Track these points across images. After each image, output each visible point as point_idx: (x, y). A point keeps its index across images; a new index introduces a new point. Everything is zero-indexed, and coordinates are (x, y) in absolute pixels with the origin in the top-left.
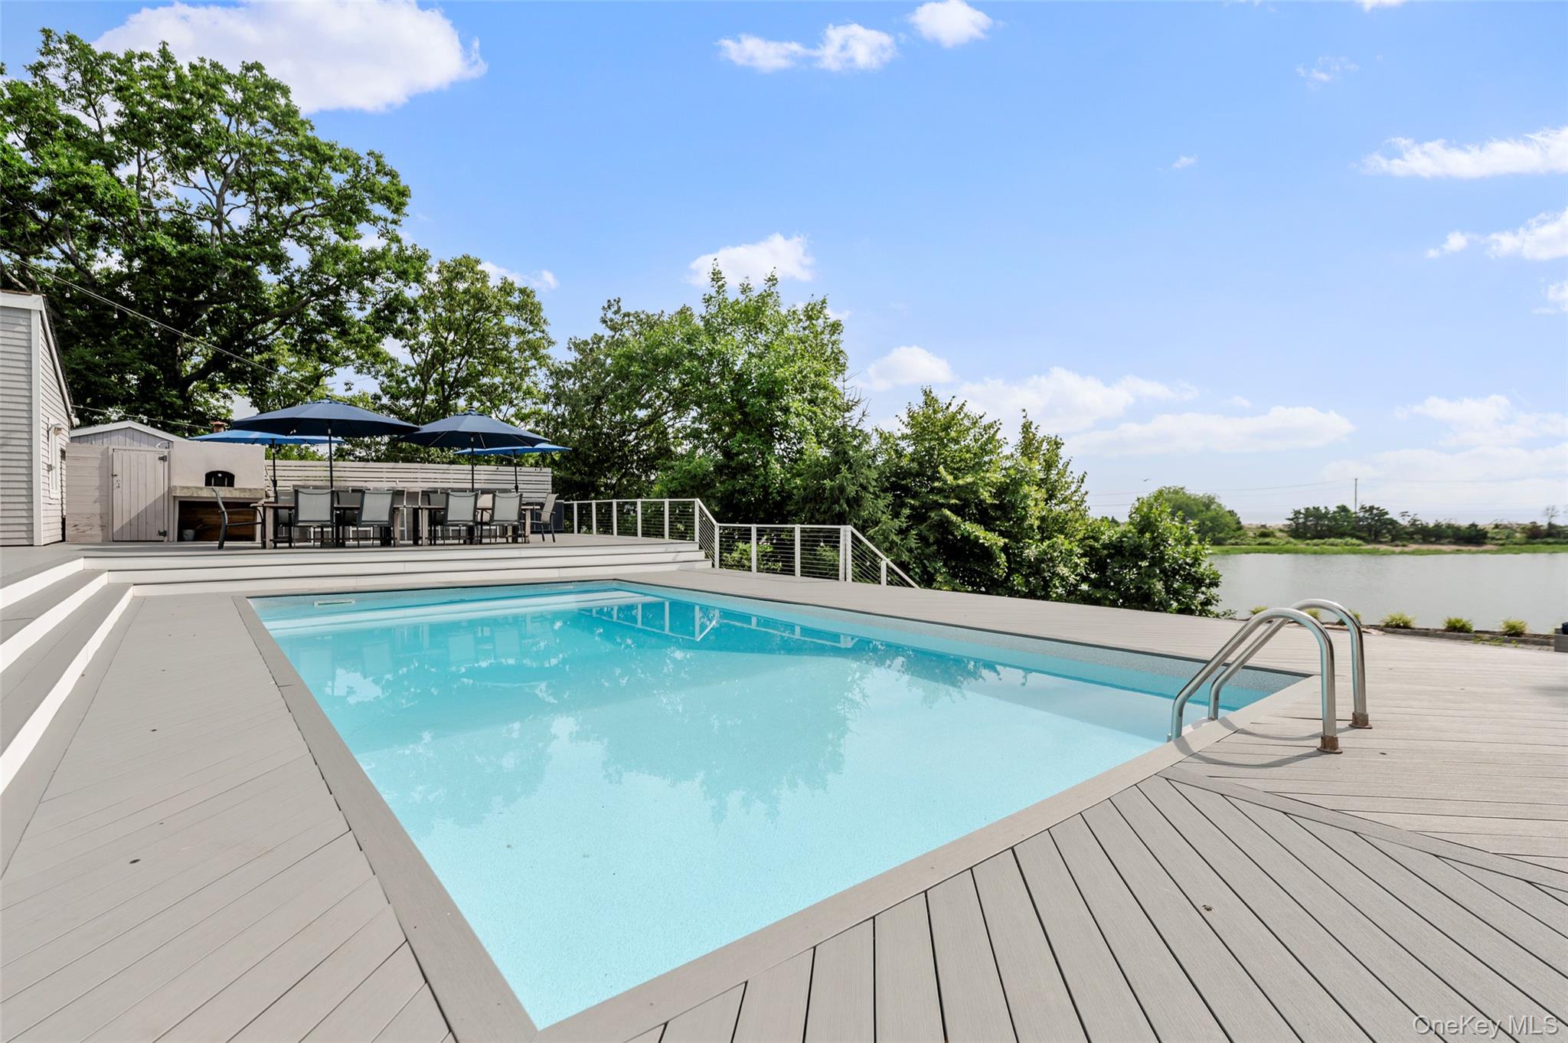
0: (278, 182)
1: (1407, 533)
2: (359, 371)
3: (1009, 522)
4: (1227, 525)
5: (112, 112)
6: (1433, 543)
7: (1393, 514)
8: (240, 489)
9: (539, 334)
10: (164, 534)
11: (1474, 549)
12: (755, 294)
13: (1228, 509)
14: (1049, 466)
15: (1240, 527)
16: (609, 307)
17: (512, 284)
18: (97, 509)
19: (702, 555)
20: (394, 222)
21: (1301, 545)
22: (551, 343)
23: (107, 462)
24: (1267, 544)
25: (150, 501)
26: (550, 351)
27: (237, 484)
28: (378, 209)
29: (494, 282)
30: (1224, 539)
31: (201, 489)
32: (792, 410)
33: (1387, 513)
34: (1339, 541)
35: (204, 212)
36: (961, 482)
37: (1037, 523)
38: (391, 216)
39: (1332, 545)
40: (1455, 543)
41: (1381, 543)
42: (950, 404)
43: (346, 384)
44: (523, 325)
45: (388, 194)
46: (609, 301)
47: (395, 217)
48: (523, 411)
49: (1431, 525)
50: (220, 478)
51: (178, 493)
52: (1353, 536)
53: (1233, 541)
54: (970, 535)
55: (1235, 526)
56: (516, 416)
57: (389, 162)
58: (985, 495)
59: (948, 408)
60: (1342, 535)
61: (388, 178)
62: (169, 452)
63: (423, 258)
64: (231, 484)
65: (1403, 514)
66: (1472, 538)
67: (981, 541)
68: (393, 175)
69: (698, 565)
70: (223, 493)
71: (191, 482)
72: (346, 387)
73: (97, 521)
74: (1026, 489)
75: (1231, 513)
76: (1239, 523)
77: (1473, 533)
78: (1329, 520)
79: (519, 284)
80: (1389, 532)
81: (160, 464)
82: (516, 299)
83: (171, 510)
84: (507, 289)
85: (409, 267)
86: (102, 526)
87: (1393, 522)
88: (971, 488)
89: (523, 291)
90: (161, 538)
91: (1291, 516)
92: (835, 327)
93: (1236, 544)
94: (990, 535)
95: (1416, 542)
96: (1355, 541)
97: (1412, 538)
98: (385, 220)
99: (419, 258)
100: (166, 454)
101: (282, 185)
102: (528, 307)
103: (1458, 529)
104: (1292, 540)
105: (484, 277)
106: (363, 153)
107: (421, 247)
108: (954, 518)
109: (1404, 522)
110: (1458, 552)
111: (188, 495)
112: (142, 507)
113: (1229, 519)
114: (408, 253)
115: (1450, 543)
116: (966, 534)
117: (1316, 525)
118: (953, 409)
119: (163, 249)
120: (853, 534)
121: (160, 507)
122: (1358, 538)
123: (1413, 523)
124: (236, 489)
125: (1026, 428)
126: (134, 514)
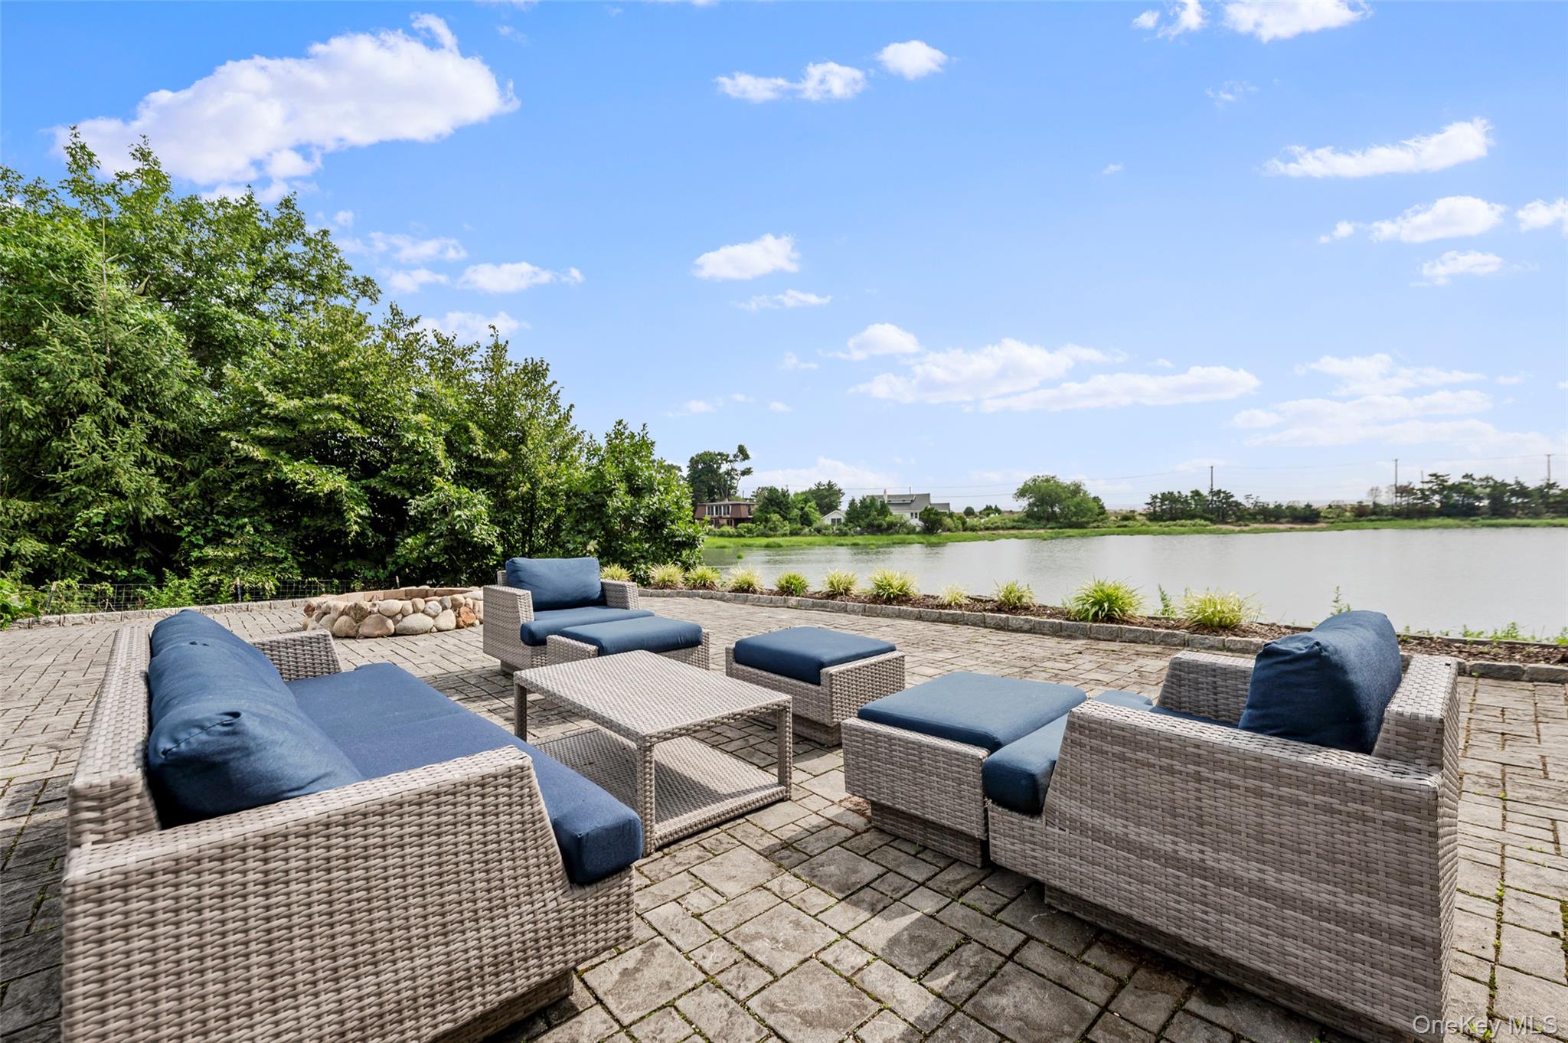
1: (1250, 514)
4: (1090, 510)
6: (1271, 522)
7: (1238, 497)
11: (1306, 526)
13: (1092, 496)
15: (1102, 510)
21: (1155, 526)
24: (1125, 526)
30: (1088, 523)
33: (1232, 496)
34: (1189, 522)
39: (1182, 526)
40: (1292, 523)
41: (1227, 523)
49: (1272, 506)
52: (1202, 518)
53: (1095, 524)
55: (1097, 511)
60: (1192, 517)
65: (1248, 497)
66: (1307, 517)
75: (1096, 499)
76: (1102, 507)
77: (1308, 513)
78: (1182, 503)
80: (1234, 513)
87: (1238, 504)
91: (1150, 501)
93: (1098, 527)
95: (1259, 522)
96: (1203, 522)
97: (1255, 519)
103: (1295, 509)
104: (1148, 522)
109: (1248, 504)
110: (1291, 530)
113: (1092, 505)
115: (1288, 522)
117: (1171, 509)
122: (1206, 519)
123: (1256, 504)
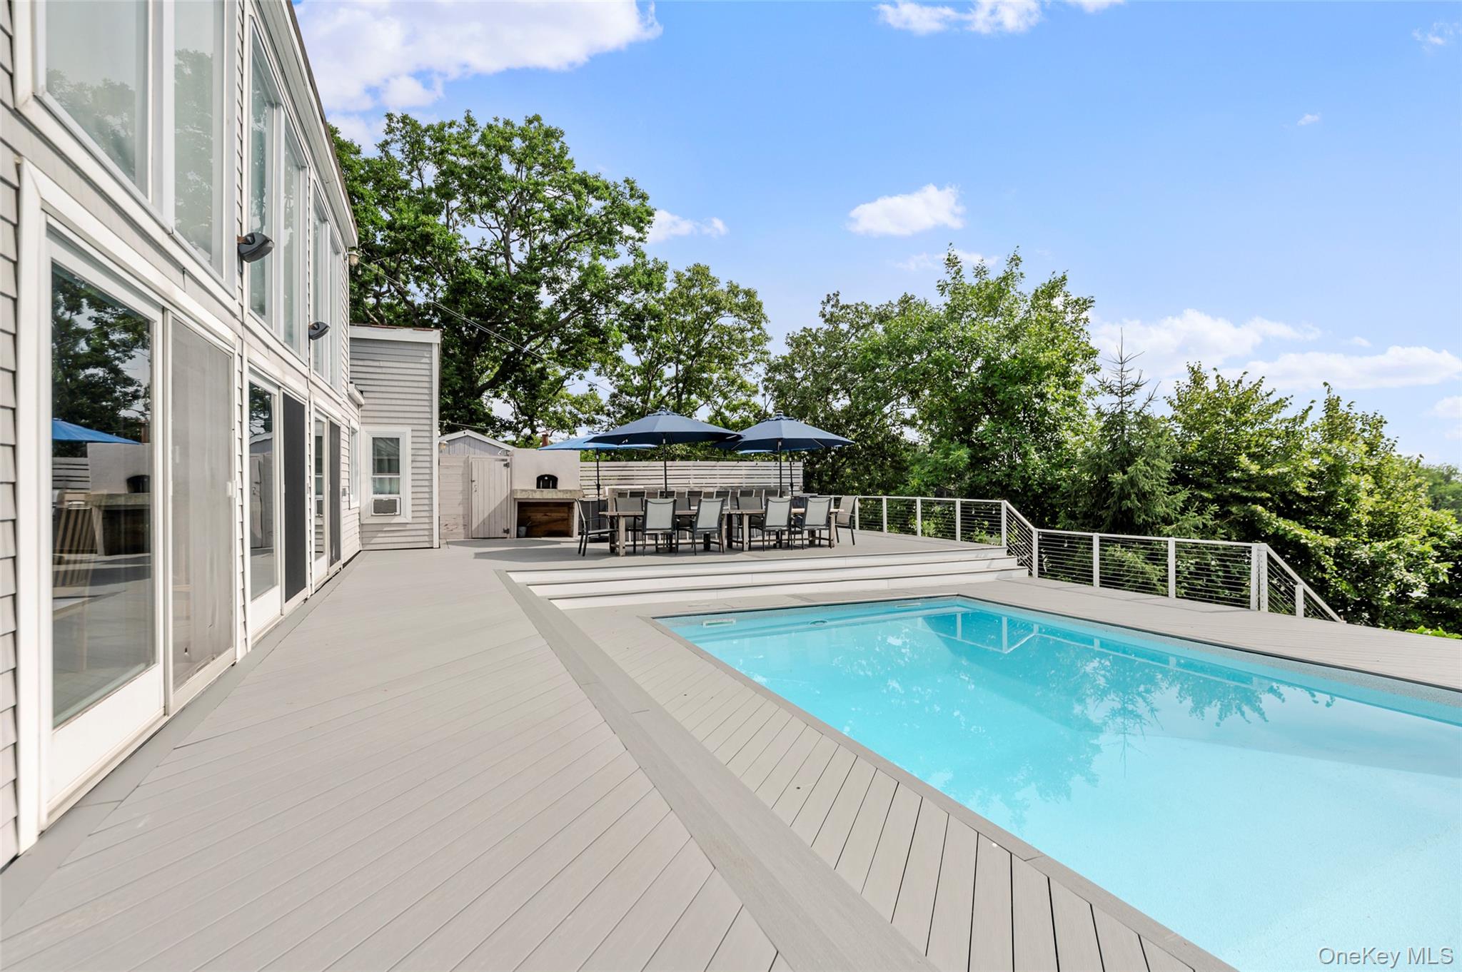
0: (558, 215)
2: (599, 374)
3: (1326, 517)
5: (431, 173)
8: (563, 491)
9: (757, 332)
10: (507, 531)
12: (992, 277)
14: (1372, 448)
16: (828, 302)
17: (737, 287)
18: (460, 510)
19: (1012, 562)
20: (641, 240)
22: (768, 339)
23: (468, 467)
25: (498, 503)
26: (768, 347)
27: (560, 486)
28: (628, 230)
29: (723, 286)
31: (535, 491)
32: (1049, 396)
35: (495, 248)
36: (1270, 472)
37: (1366, 519)
38: (637, 236)
42: (1240, 382)
43: (590, 385)
44: (743, 324)
45: (640, 215)
46: (828, 295)
47: (641, 235)
48: (734, 402)
50: (547, 481)
51: (519, 496)
54: (1286, 534)
56: (727, 407)
57: (641, 186)
58: (1300, 487)
59: (1237, 386)
61: (638, 202)
62: (511, 460)
63: (662, 269)
64: (555, 486)
67: (1302, 541)
68: (644, 197)
69: (1014, 574)
70: (548, 495)
71: (527, 488)
72: (589, 388)
73: (460, 521)
74: (1351, 479)
79: (744, 286)
81: (504, 469)
82: (741, 299)
83: (512, 511)
84: (734, 291)
85: (650, 278)
86: (464, 525)
88: (1279, 479)
89: (749, 294)
90: (505, 535)
92: (1083, 304)
94: (1312, 534)
98: (633, 238)
99: (659, 270)
100: (509, 461)
101: (561, 217)
102: (751, 308)
105: (714, 282)
106: (620, 182)
107: (661, 260)
108: (1266, 514)
111: (525, 497)
112: (492, 508)
114: (650, 266)
116: (1281, 532)
118: (1246, 385)
119: (477, 281)
120: (1269, 555)
121: (504, 507)
124: (560, 491)
125: (1332, 405)
126: (486, 515)
